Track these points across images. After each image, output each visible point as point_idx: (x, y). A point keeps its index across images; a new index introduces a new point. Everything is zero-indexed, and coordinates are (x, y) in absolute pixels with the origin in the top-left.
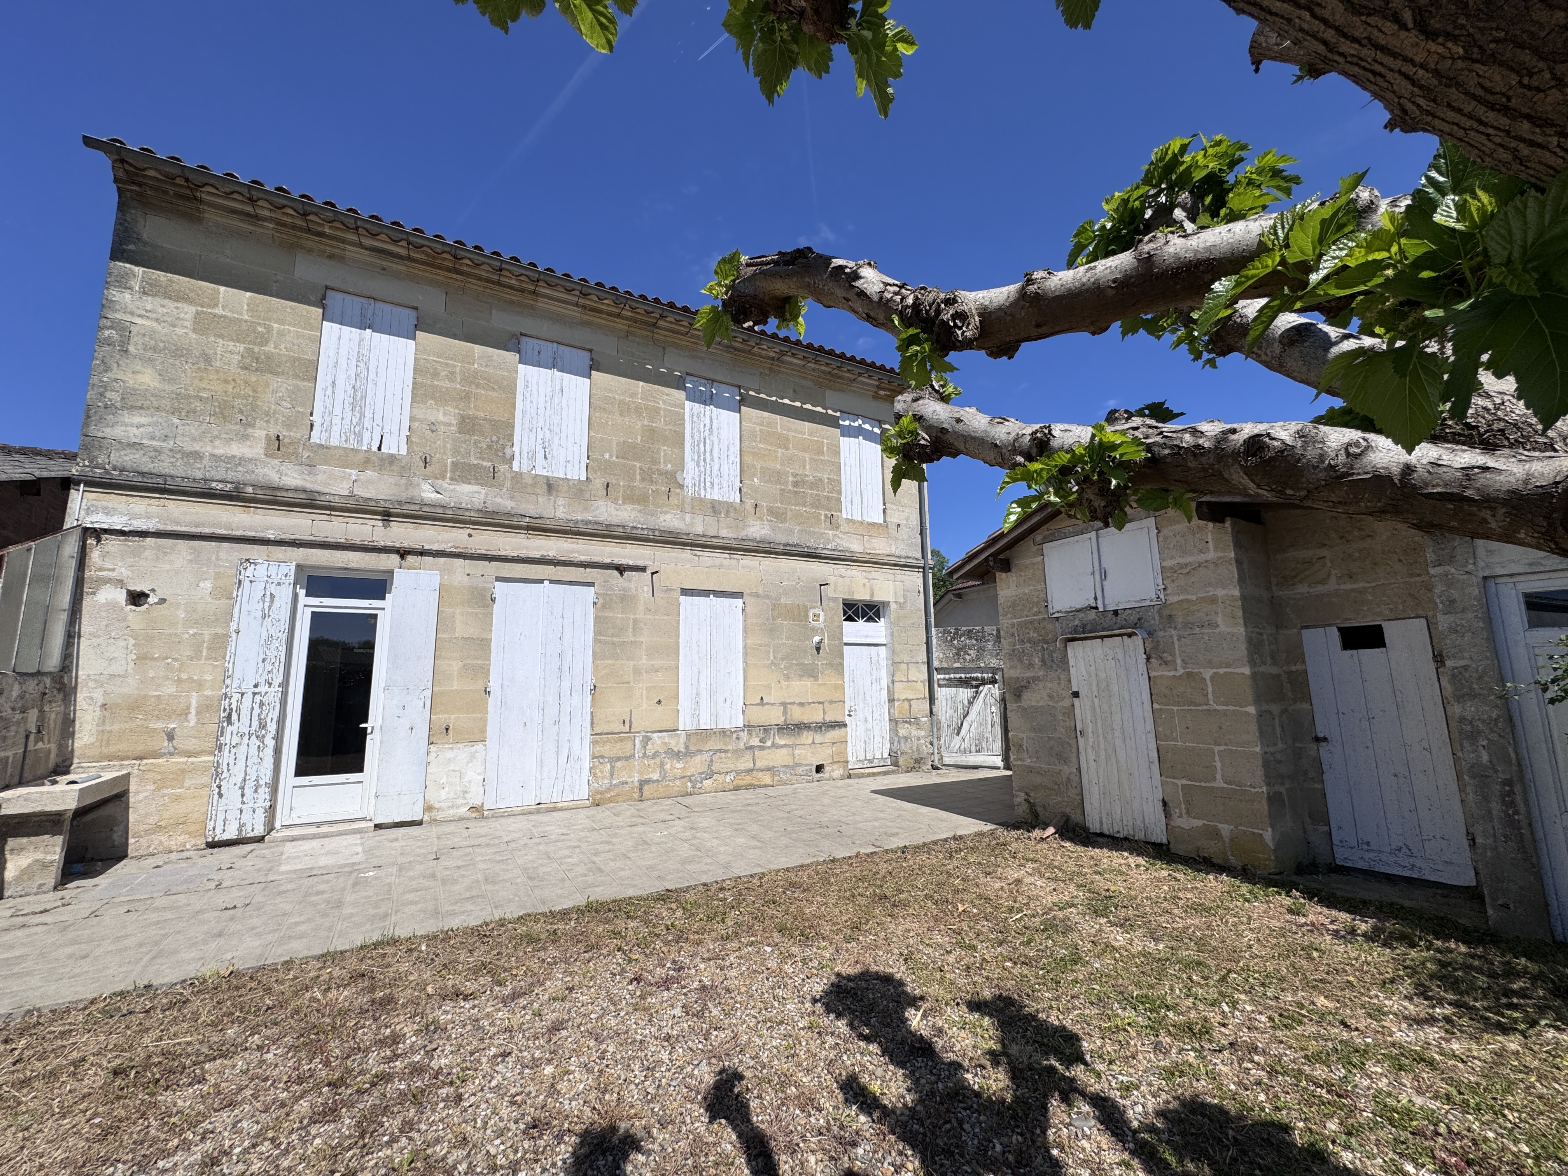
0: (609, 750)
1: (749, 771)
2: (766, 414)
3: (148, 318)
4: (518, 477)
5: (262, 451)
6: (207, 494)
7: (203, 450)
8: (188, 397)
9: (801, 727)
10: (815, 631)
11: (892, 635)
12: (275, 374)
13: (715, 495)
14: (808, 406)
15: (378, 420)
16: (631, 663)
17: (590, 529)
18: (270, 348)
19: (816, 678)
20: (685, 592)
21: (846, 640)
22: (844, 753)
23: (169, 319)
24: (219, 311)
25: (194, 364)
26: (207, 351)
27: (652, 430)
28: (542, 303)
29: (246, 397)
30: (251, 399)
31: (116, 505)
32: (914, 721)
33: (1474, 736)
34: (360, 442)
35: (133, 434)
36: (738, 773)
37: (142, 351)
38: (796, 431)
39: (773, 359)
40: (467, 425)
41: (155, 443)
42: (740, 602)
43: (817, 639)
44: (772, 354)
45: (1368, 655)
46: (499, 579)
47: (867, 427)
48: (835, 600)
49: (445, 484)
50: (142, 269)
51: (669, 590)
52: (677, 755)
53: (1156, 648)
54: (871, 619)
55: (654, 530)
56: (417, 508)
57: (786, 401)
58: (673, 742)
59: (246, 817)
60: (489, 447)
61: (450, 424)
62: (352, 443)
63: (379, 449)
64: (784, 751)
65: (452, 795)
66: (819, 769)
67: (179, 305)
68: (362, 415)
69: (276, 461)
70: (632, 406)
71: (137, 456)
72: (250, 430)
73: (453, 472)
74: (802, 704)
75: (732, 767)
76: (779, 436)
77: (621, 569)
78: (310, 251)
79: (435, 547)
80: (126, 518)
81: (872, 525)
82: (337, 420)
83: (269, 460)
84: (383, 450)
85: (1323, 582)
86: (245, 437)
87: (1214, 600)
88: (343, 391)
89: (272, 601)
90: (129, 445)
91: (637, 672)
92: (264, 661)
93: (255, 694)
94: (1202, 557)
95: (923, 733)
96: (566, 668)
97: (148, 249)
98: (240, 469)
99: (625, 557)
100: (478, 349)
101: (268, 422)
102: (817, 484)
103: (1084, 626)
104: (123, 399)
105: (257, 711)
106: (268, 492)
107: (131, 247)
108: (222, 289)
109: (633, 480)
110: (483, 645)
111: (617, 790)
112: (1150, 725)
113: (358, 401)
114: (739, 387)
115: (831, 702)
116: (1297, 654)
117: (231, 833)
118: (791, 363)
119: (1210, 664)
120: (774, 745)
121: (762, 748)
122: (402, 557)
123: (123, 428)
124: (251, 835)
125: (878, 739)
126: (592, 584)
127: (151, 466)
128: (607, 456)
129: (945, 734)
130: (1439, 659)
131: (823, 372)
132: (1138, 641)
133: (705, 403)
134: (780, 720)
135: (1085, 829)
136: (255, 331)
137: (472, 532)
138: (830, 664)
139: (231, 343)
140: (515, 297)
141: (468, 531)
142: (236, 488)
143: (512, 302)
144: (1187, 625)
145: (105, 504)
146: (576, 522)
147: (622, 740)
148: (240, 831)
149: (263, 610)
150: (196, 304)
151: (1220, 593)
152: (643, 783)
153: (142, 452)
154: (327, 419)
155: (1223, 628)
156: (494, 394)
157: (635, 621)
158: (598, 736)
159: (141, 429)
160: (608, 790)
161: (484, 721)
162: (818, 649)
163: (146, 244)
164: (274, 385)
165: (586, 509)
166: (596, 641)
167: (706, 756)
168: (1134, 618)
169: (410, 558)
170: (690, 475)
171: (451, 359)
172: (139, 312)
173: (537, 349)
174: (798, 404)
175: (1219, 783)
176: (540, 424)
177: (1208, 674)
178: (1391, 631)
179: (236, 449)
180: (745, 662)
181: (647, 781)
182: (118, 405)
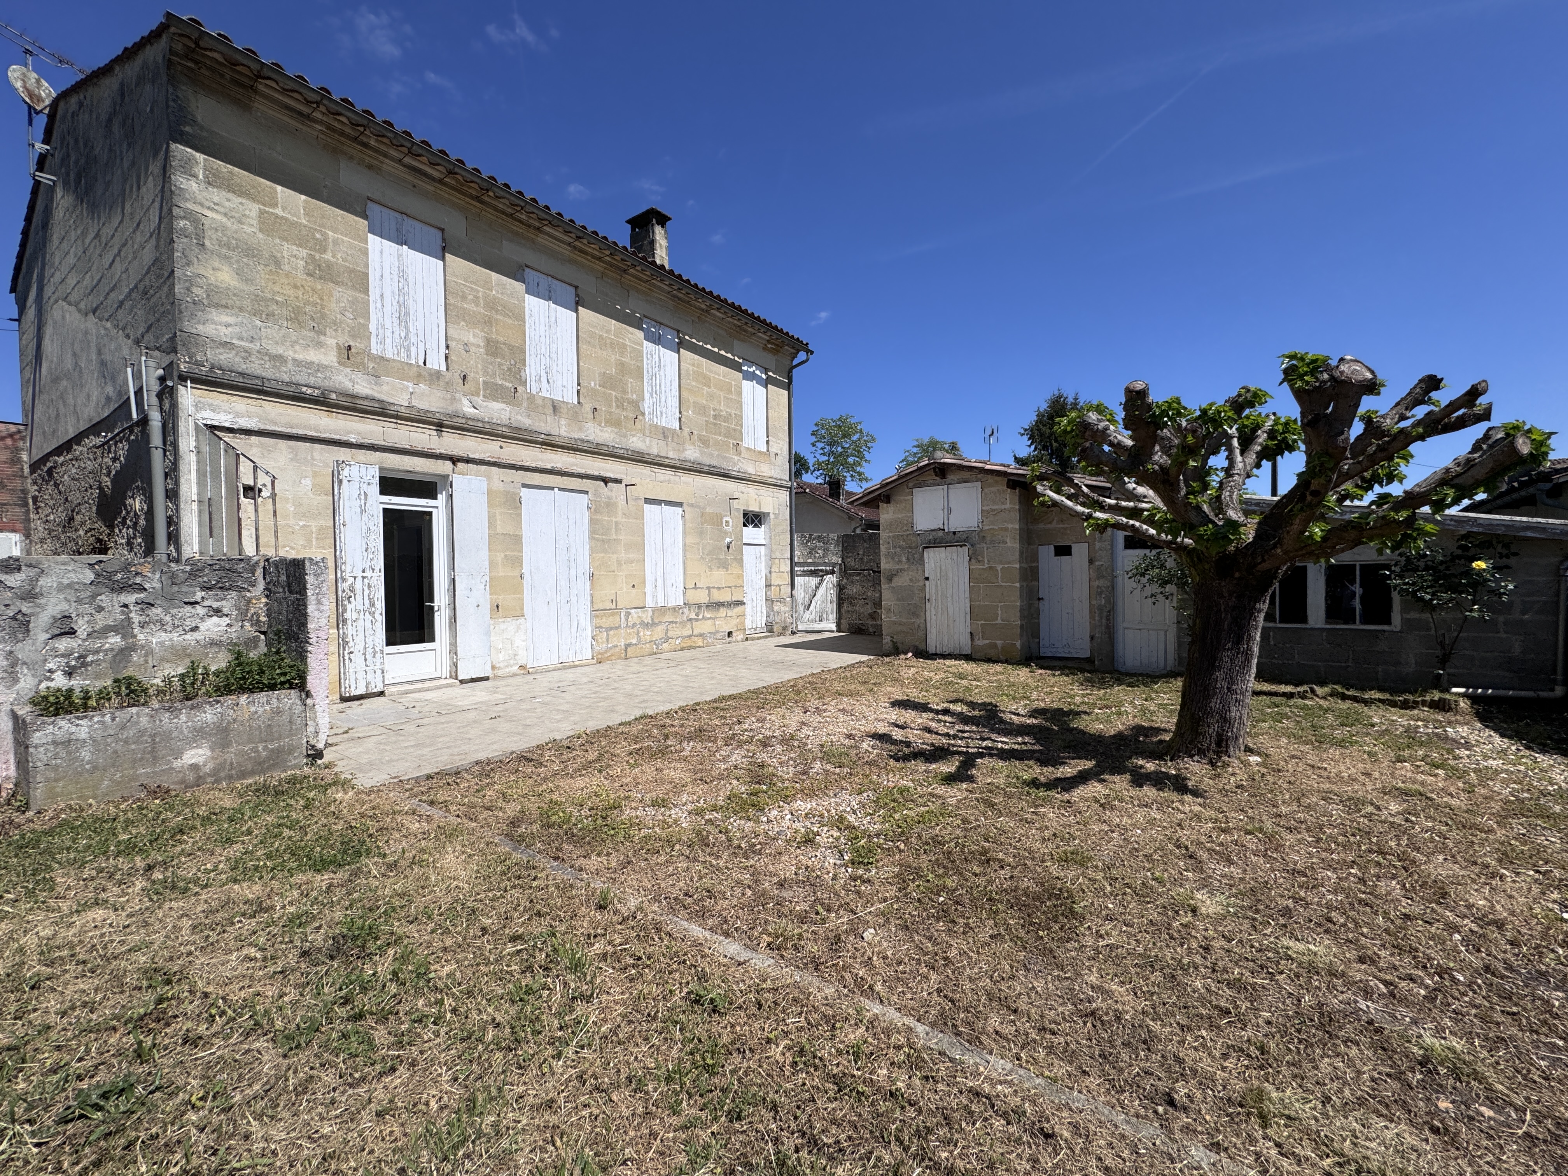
0: (606, 622)
1: (690, 636)
2: (696, 357)
3: (217, 211)
4: (531, 398)
5: (335, 359)
6: (299, 398)
7: (286, 354)
8: (265, 299)
9: (718, 605)
10: (726, 534)
11: (771, 537)
12: (336, 283)
13: (663, 423)
14: (722, 352)
15: (421, 337)
16: (615, 556)
17: (585, 446)
18: (328, 256)
19: (727, 570)
20: (648, 501)
21: (745, 541)
22: (743, 623)
23: (237, 215)
24: (279, 211)
25: (266, 266)
26: (275, 253)
27: (622, 364)
28: (541, 239)
29: (315, 304)
30: (319, 307)
31: (220, 403)
32: (781, 601)
33: (1101, 593)
34: (409, 356)
35: (224, 333)
36: (683, 638)
37: (217, 247)
38: (716, 373)
39: (703, 310)
40: (493, 348)
41: (243, 344)
42: (680, 510)
43: (728, 540)
44: (703, 306)
45: (1065, 559)
46: (525, 486)
47: (758, 372)
48: (738, 510)
49: (479, 400)
50: (202, 156)
51: (637, 499)
52: (646, 625)
53: (974, 553)
54: (756, 526)
55: (627, 450)
56: (463, 421)
57: (709, 347)
58: (644, 616)
59: (370, 677)
60: (509, 369)
61: (479, 346)
62: (403, 357)
63: (425, 363)
64: (710, 622)
65: (507, 657)
66: (730, 634)
67: (244, 201)
68: (408, 331)
69: (348, 370)
70: (608, 341)
71: (230, 356)
72: (322, 338)
73: (485, 390)
74: (719, 588)
75: (679, 633)
76: (705, 377)
77: (606, 481)
78: (351, 158)
79: (477, 456)
80: (231, 416)
81: (760, 452)
82: (388, 333)
83: (342, 368)
84: (428, 365)
85: (1051, 523)
86: (319, 345)
87: (1006, 529)
88: (391, 307)
89: (366, 499)
90: (221, 344)
91: (619, 563)
92: (367, 550)
93: (363, 578)
94: (1003, 507)
95: (787, 609)
96: (572, 559)
97: (205, 134)
98: (319, 375)
99: (607, 471)
100: (495, 276)
101: (336, 330)
102: (727, 419)
103: (935, 540)
104: (208, 296)
105: (366, 592)
106: (349, 399)
107: (188, 129)
108: (279, 188)
109: (611, 406)
110: (517, 540)
111: (611, 652)
112: (968, 595)
113: (403, 317)
114: (678, 331)
115: (736, 587)
116: (1034, 557)
117: (361, 691)
118: (714, 315)
119: (1001, 562)
120: (704, 618)
121: (697, 620)
122: (454, 463)
123: (213, 326)
124: (375, 690)
125: (759, 614)
126: (586, 492)
127: (244, 366)
128: (593, 384)
129: (800, 608)
130: (1091, 561)
131: (735, 325)
132: (965, 549)
133: (654, 342)
134: (706, 600)
135: (927, 652)
136: (314, 238)
137: (503, 444)
138: (735, 559)
139: (294, 247)
140: (521, 229)
141: (500, 443)
142: (323, 393)
143: (517, 234)
144: (992, 542)
145: (210, 401)
146: (576, 440)
147: (613, 615)
148: (367, 687)
149: (360, 507)
150: (258, 202)
151: (1010, 526)
152: (627, 646)
153: (234, 352)
154: (380, 331)
155: (1009, 544)
156: (510, 321)
157: (616, 523)
158: (597, 612)
159: (230, 329)
160: (606, 652)
161: (521, 600)
162: (728, 547)
163: (202, 128)
164: (336, 295)
165: (580, 429)
166: (592, 538)
167: (664, 626)
168: (964, 536)
169: (460, 465)
170: (647, 405)
171: (474, 283)
172: (207, 204)
173: (536, 281)
174: (716, 350)
175: (999, 621)
176: (543, 350)
177: (999, 567)
178: (1075, 548)
179: (313, 356)
180: (685, 556)
181: (629, 645)
182: (205, 302)
